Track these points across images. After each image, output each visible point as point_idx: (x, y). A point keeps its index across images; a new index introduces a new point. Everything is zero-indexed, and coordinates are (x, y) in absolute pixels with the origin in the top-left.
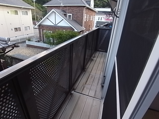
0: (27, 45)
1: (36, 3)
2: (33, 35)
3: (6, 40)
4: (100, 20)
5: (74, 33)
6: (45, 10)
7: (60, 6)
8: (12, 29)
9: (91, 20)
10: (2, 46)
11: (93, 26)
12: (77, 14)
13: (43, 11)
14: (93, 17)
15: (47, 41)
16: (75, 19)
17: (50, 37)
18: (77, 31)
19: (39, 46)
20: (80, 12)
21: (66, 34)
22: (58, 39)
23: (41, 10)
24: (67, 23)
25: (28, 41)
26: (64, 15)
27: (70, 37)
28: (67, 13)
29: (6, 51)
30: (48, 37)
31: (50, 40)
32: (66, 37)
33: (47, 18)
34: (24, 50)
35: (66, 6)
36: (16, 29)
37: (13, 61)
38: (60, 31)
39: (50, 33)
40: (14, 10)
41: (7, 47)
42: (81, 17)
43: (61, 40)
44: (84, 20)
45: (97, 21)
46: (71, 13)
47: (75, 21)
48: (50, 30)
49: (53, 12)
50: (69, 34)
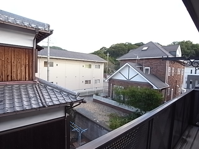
0: (93, 99)
1: (109, 57)
2: (102, 88)
3: (76, 95)
4: (193, 74)
5: (153, 92)
6: (117, 63)
7: (136, 59)
8: (83, 81)
9: (178, 74)
10: (71, 100)
11: (182, 82)
12: (157, 68)
13: (115, 64)
14: (181, 70)
15: (116, 98)
16: (154, 73)
17: (121, 94)
18: (157, 89)
19: (106, 103)
20: (161, 65)
21: (142, 91)
22: (130, 96)
23: (114, 63)
24: (143, 78)
25: (96, 95)
26: (139, 69)
27: (146, 96)
28: (144, 67)
29: (73, 105)
30: (118, 94)
31: (120, 97)
32: (141, 95)
33: (120, 72)
34: (90, 105)
35: (143, 59)
36: (87, 82)
37: (77, 116)
38: (134, 88)
39: (121, 88)
40: (88, 64)
41: (75, 101)
42: (163, 71)
43: (134, 99)
44: (168, 74)
45: (188, 75)
46: (149, 67)
47: (155, 75)
48: (121, 85)
49: (127, 65)
50: (145, 93)
